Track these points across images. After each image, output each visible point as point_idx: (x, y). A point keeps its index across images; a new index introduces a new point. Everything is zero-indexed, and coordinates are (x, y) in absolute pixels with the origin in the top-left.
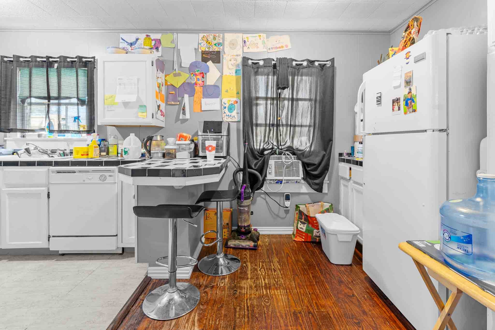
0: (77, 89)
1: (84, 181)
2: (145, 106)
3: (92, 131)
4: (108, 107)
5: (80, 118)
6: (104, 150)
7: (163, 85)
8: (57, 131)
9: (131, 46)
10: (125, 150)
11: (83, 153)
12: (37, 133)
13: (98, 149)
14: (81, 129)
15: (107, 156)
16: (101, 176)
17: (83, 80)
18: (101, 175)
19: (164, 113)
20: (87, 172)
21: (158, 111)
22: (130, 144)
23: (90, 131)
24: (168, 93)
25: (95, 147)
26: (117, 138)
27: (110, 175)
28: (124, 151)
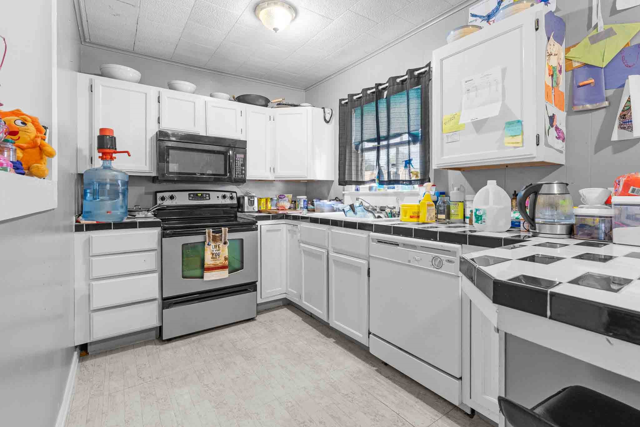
0: (408, 120)
1: (409, 261)
2: (519, 121)
3: (427, 180)
4: (447, 136)
5: (412, 162)
6: (443, 212)
7: (560, 71)
8: (386, 181)
9: (488, 22)
10: (478, 213)
11: (412, 215)
12: (367, 186)
13: (433, 209)
14: (414, 178)
15: (448, 220)
16: (434, 258)
17: (415, 104)
18: (434, 256)
19: (563, 133)
20: (414, 247)
21: (549, 128)
22: (486, 203)
23: (423, 180)
24: (574, 87)
25: (429, 205)
26: (464, 192)
27: (448, 259)
28: (476, 215)
